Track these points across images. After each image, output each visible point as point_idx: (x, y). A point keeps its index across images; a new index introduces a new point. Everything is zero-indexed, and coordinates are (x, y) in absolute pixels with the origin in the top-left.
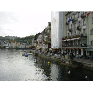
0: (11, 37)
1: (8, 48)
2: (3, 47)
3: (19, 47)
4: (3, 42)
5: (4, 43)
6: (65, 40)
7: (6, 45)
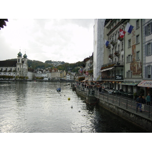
0: (55, 62)
1: (47, 79)
2: (40, 78)
3: (65, 78)
4: (41, 70)
5: (41, 72)
6: (105, 70)
7: (44, 75)
